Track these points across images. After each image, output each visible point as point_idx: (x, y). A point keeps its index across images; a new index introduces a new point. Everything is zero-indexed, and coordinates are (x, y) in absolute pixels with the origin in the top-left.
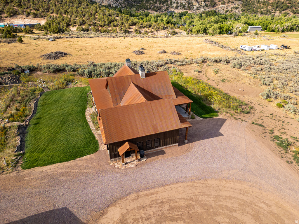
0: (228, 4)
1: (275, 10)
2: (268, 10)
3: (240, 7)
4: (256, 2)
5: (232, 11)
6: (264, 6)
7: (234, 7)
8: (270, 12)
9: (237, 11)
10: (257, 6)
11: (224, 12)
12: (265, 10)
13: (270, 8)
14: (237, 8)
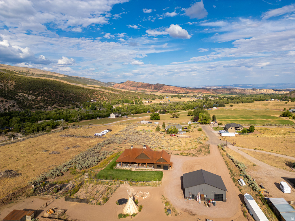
0: (3, 103)
1: (47, 106)
2: (42, 106)
3: (16, 105)
4: (25, 100)
5: (10, 109)
6: (35, 103)
7: (10, 105)
8: (44, 107)
9: (15, 108)
10: (30, 103)
11: (3, 110)
12: (39, 106)
13: (41, 104)
14: (14, 106)
